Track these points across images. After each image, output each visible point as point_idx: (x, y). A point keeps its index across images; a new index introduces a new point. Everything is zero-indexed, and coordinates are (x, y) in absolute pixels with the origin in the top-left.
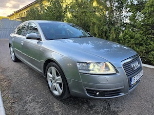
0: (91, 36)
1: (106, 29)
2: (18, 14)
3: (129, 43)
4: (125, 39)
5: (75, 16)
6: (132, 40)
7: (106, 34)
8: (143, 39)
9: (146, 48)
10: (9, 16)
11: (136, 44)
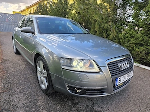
0: (89, 33)
1: (108, 27)
2: (30, 10)
3: (130, 42)
4: (125, 39)
5: (79, 13)
6: (132, 39)
7: (107, 31)
8: (144, 40)
9: (147, 48)
10: (22, 12)
11: (136, 44)
